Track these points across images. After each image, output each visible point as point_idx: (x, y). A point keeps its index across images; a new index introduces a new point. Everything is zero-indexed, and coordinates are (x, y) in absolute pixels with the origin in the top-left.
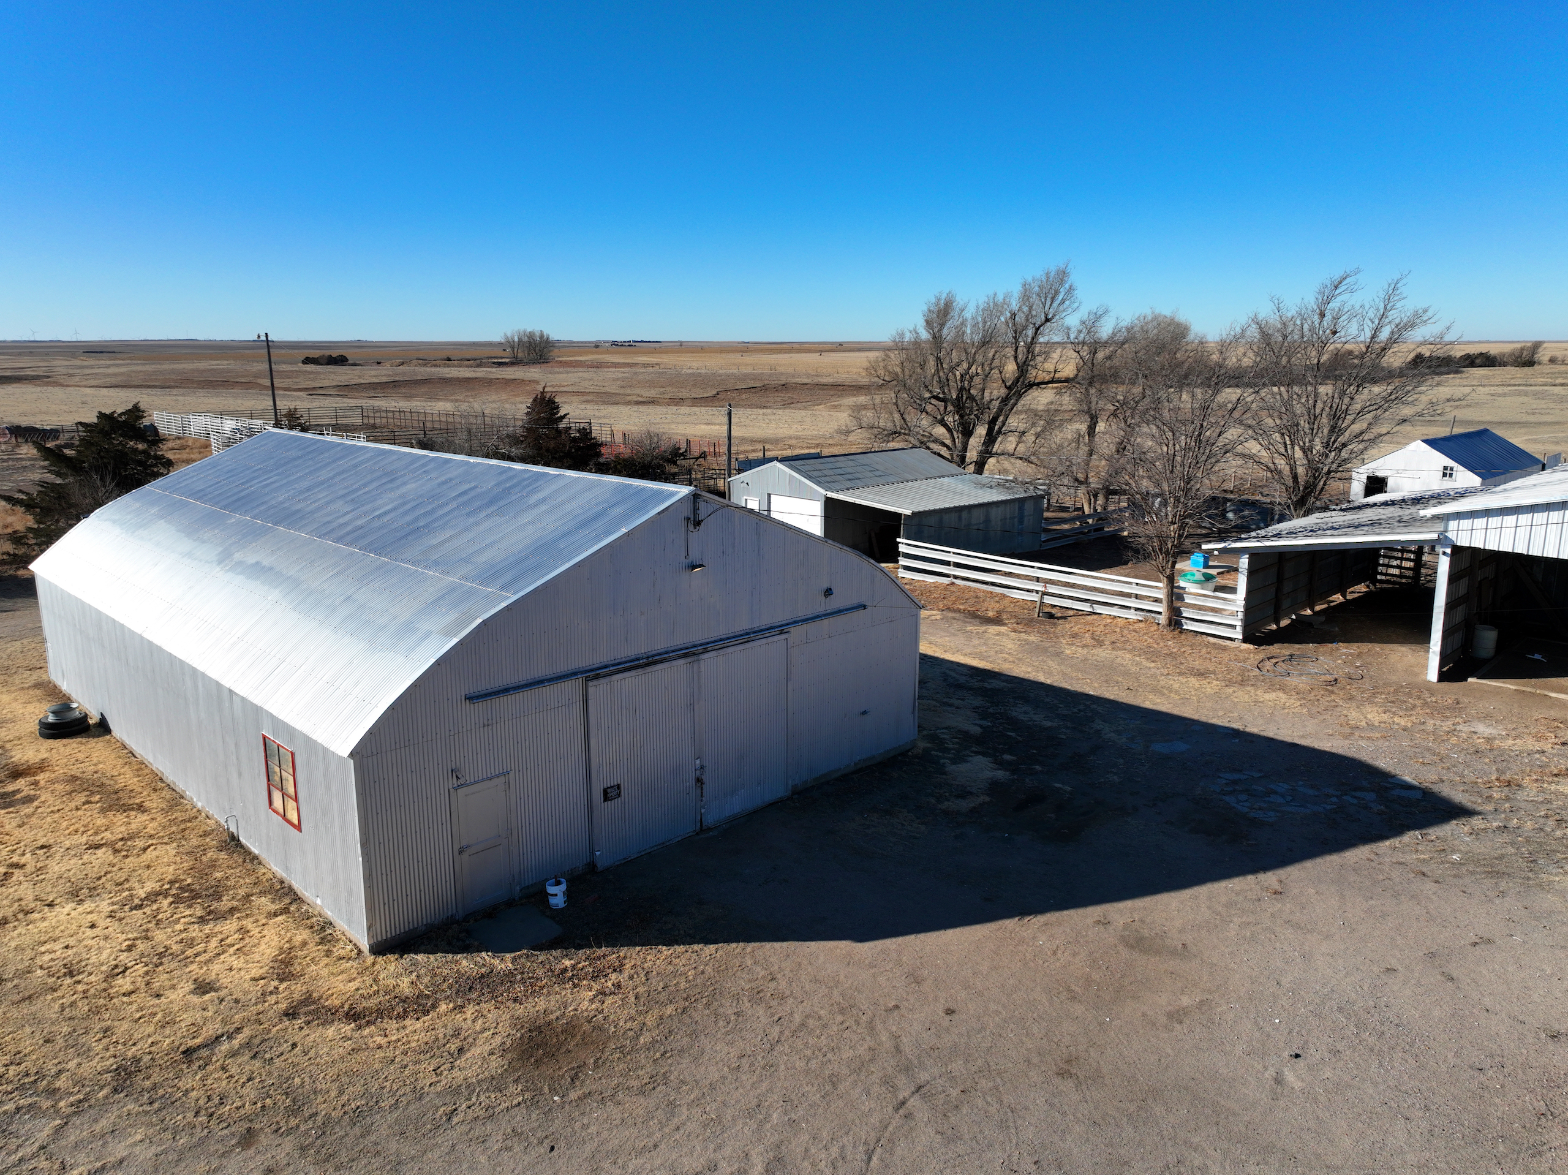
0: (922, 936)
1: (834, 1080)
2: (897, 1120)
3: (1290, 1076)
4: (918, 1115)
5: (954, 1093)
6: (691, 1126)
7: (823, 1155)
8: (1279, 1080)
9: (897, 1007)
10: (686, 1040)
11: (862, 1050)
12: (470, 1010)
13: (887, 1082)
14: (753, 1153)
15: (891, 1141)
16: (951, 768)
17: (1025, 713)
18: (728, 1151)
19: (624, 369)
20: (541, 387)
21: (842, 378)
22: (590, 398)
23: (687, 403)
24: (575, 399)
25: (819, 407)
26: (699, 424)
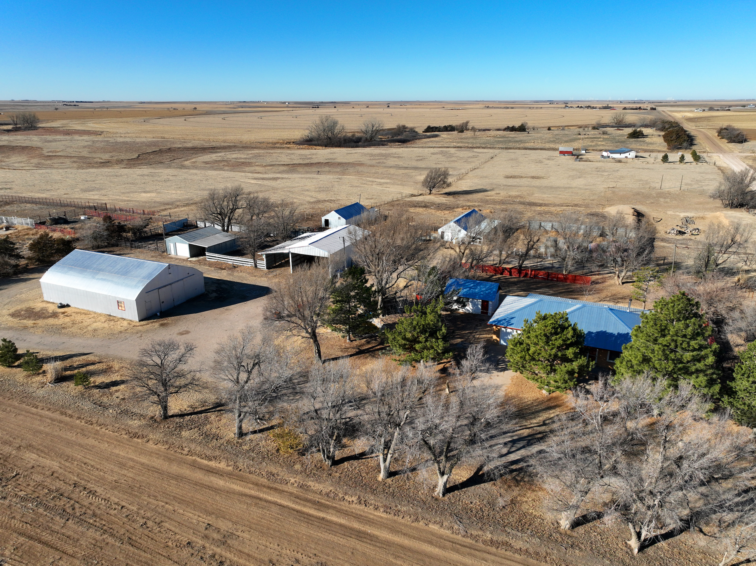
10: (178, 322)
16: (210, 295)
17: (224, 286)
19: (86, 137)
20: (45, 152)
21: (196, 143)
22: (75, 160)
23: (125, 162)
24: (67, 161)
25: (187, 163)
26: (141, 192)
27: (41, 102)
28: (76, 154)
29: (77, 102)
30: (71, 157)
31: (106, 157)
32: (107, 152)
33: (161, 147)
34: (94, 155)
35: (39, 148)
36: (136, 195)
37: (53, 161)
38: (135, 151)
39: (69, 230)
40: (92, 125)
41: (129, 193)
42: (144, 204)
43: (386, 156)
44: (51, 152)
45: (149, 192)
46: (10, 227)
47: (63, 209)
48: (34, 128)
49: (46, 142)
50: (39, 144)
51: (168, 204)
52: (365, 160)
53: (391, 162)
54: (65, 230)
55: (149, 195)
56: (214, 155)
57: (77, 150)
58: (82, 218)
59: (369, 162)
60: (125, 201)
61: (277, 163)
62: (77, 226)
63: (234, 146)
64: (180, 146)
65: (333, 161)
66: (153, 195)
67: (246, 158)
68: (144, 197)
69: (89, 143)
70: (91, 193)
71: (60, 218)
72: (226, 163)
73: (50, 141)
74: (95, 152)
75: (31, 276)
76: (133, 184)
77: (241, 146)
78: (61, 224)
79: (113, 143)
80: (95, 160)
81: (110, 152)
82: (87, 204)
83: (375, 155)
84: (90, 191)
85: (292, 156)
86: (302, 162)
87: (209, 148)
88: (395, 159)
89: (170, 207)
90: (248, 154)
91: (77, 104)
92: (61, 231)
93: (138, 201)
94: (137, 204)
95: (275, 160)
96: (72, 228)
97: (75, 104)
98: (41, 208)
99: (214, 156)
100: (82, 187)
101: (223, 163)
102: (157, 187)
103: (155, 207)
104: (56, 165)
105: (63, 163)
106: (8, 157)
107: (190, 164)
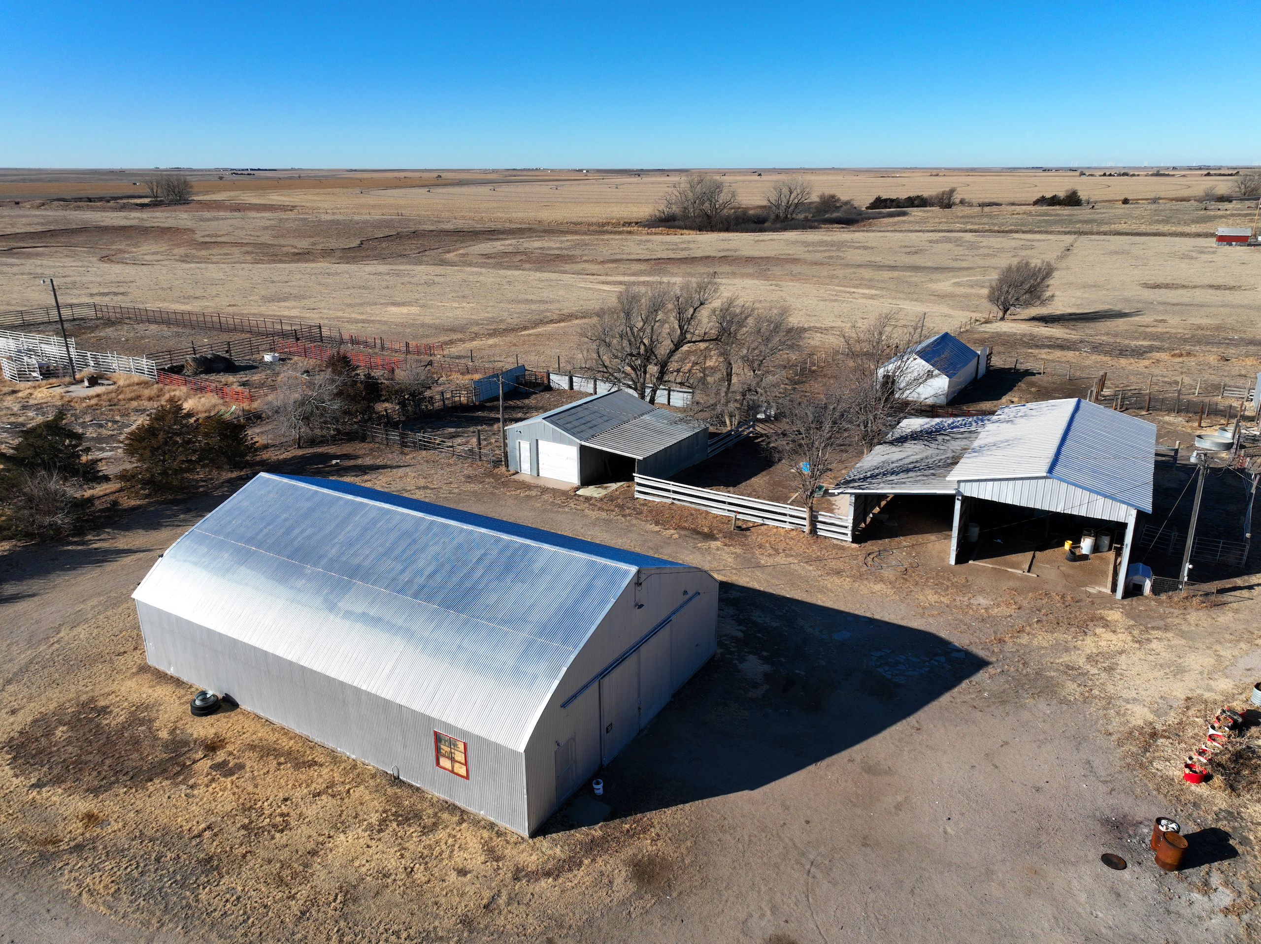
0: (777, 782)
1: (777, 866)
2: (811, 880)
3: (949, 830)
4: (818, 876)
5: (827, 862)
6: (732, 899)
7: (790, 901)
8: (945, 832)
9: (784, 824)
10: (705, 858)
11: (781, 849)
12: (599, 860)
13: (798, 862)
14: (763, 906)
15: (813, 890)
16: (741, 666)
17: (760, 617)
18: (752, 907)
19: (267, 214)
20: (198, 237)
21: (460, 224)
22: (249, 249)
23: (338, 254)
24: (236, 250)
25: (450, 256)
26: (387, 304)
27: (198, 170)
28: (252, 240)
29: (252, 170)
30: (242, 245)
31: (303, 244)
32: (304, 237)
33: (399, 230)
34: (282, 242)
35: (189, 230)
36: (376, 310)
37: (211, 252)
38: (355, 235)
39: (237, 388)
40: (275, 198)
41: (361, 305)
42: (400, 329)
43: (840, 245)
44: (208, 236)
45: (403, 304)
46: (101, 377)
47: (225, 337)
48: (186, 202)
49: (201, 220)
50: (190, 224)
51: (453, 330)
52: (797, 251)
53: (855, 256)
54: (227, 390)
55: (405, 310)
56: (499, 243)
57: (253, 233)
58: (268, 358)
59: (809, 257)
60: (357, 321)
61: (625, 257)
62: (256, 377)
63: (530, 229)
64: (432, 228)
65: (732, 253)
66: (415, 310)
67: (561, 249)
68: (397, 313)
69: (273, 222)
70: (283, 304)
71: (217, 358)
72: (524, 257)
73: (209, 220)
74: (283, 236)
75: (123, 541)
76: (364, 288)
77: (541, 228)
78: (218, 371)
79: (313, 221)
80: (285, 249)
81: (311, 237)
82: (278, 327)
83: (813, 244)
84: (280, 300)
85: (650, 245)
86: (673, 256)
87: (484, 232)
88: (859, 251)
89: (460, 336)
90: (562, 242)
91: (252, 172)
92: (220, 391)
93: (385, 323)
94: (384, 328)
95: (617, 251)
96: (244, 384)
97: (249, 172)
98: (178, 335)
99: (498, 246)
100: (263, 293)
101: (519, 258)
102: (418, 296)
103: (427, 336)
104: (215, 259)
105: (227, 254)
106: (136, 245)
107: (456, 259)
